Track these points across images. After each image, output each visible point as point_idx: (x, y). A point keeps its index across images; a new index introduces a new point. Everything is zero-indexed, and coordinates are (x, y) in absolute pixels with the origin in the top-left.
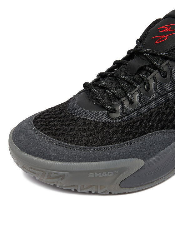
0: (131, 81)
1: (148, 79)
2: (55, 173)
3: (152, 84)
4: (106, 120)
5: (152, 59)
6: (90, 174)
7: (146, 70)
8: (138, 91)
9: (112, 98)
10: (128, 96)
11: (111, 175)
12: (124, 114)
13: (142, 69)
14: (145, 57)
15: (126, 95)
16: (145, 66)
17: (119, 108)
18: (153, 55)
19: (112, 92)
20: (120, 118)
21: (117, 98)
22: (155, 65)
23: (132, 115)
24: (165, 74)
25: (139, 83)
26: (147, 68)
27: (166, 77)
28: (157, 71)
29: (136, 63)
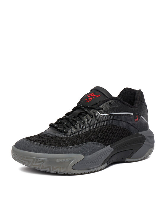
0: (75, 120)
1: (84, 118)
2: (40, 159)
3: (86, 120)
4: (64, 136)
5: (85, 109)
6: (57, 160)
7: (82, 115)
8: (79, 123)
9: (66, 127)
10: (74, 125)
11: (67, 161)
12: (72, 133)
13: (80, 114)
14: (82, 109)
15: (73, 125)
16: (82, 113)
17: (70, 131)
18: (86, 107)
19: (66, 125)
20: (71, 135)
21: (68, 127)
22: (86, 112)
23: (76, 134)
24: (92, 115)
25: (79, 121)
26: (83, 114)
27: (92, 117)
28: (88, 115)
29: (78, 112)
